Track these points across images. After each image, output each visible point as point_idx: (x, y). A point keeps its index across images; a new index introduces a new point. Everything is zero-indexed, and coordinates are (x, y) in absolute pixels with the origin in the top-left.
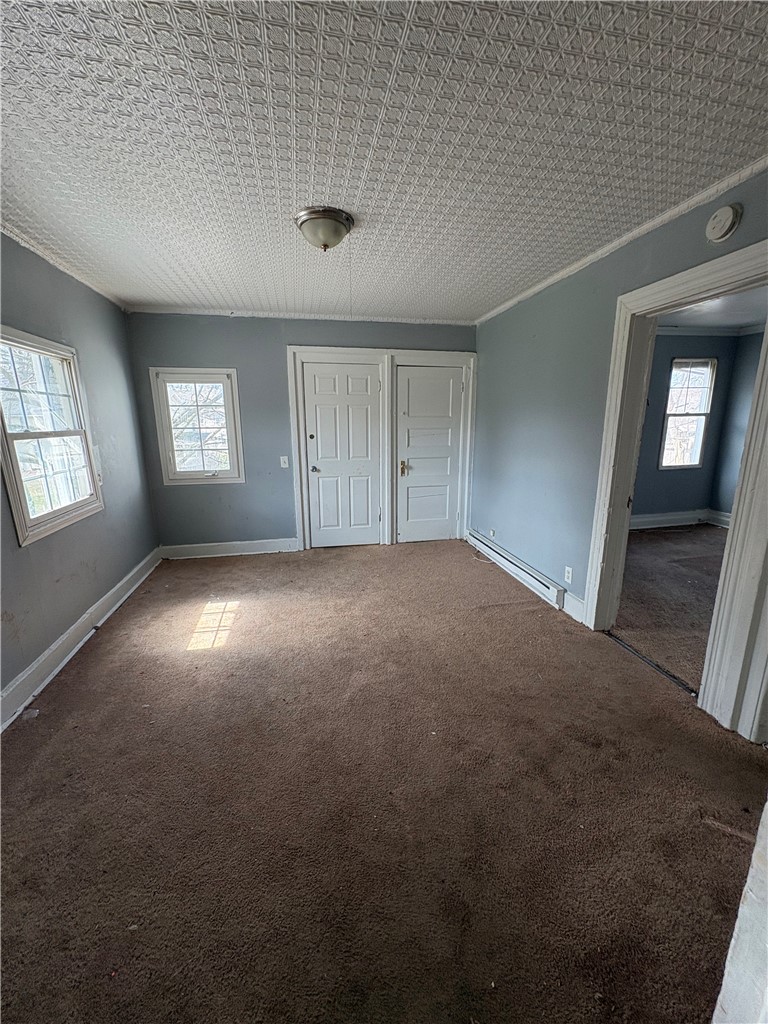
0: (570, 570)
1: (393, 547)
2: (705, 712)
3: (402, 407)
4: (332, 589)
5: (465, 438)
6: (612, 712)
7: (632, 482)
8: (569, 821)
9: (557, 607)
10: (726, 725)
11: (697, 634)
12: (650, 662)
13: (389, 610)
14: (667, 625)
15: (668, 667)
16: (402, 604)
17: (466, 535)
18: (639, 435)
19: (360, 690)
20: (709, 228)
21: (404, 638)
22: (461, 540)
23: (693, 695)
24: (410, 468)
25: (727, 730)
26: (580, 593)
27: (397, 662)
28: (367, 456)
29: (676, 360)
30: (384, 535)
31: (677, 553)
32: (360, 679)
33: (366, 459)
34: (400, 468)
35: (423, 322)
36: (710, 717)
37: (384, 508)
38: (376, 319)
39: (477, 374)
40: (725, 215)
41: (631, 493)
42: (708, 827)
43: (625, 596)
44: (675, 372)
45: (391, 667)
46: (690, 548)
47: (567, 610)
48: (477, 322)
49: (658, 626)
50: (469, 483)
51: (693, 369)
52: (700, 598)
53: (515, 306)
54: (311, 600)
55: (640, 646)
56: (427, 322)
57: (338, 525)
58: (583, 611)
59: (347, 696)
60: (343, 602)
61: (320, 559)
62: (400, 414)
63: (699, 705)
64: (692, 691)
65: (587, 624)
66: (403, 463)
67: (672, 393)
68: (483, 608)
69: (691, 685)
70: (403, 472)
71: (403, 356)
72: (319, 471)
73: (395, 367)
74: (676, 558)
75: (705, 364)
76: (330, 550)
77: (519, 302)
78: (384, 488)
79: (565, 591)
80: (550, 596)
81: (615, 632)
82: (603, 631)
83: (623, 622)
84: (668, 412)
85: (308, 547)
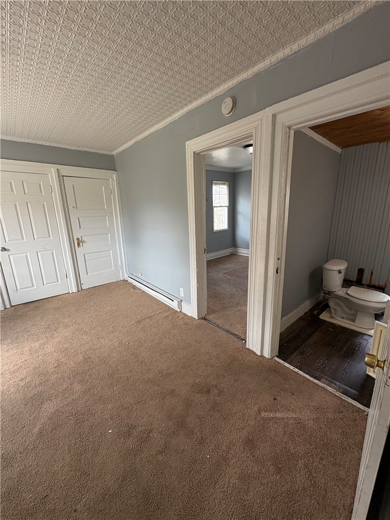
0: (182, 289)
1: (79, 293)
2: (250, 349)
3: (71, 203)
4: (28, 336)
5: (118, 222)
6: (212, 366)
7: (205, 241)
8: (201, 457)
9: (179, 310)
10: (259, 354)
11: (239, 308)
12: (224, 330)
13: (76, 340)
14: (228, 307)
15: (232, 330)
16: (86, 333)
17: (126, 278)
18: (205, 217)
19: (49, 419)
20: (223, 108)
21: (87, 360)
22: (124, 280)
23: (244, 341)
24: (84, 242)
25: (260, 356)
26: (189, 301)
27: (81, 381)
28: (49, 236)
29: (214, 182)
30: (71, 286)
31: (225, 269)
32: (49, 407)
33: (49, 239)
34: (76, 243)
35: (77, 148)
36: (252, 351)
37: (69, 270)
38: (40, 143)
39: (119, 183)
40: (229, 102)
41: (205, 246)
42: (263, 419)
43: (209, 296)
44: (214, 186)
45: (77, 387)
46: (230, 266)
47: (184, 311)
48: (114, 153)
49: (224, 308)
50: (124, 247)
51: (221, 186)
52: (237, 289)
53: (134, 144)
54: (8, 351)
55: (219, 322)
56: (80, 149)
57: (33, 286)
58: (191, 310)
59: (36, 430)
60: (37, 344)
61: (19, 313)
62: (71, 208)
63: (247, 347)
64: (243, 340)
65: (194, 317)
66: (78, 239)
67: (214, 196)
68: (139, 322)
69: (242, 337)
70: (79, 245)
71: (66, 170)
72: (8, 250)
73: (61, 177)
74: (225, 272)
75: (224, 184)
76: (29, 305)
77: (136, 143)
78: (66, 257)
79: (182, 301)
80: (174, 305)
81: (207, 317)
82: (202, 318)
83: (210, 311)
84: (214, 205)
85: (8, 306)
